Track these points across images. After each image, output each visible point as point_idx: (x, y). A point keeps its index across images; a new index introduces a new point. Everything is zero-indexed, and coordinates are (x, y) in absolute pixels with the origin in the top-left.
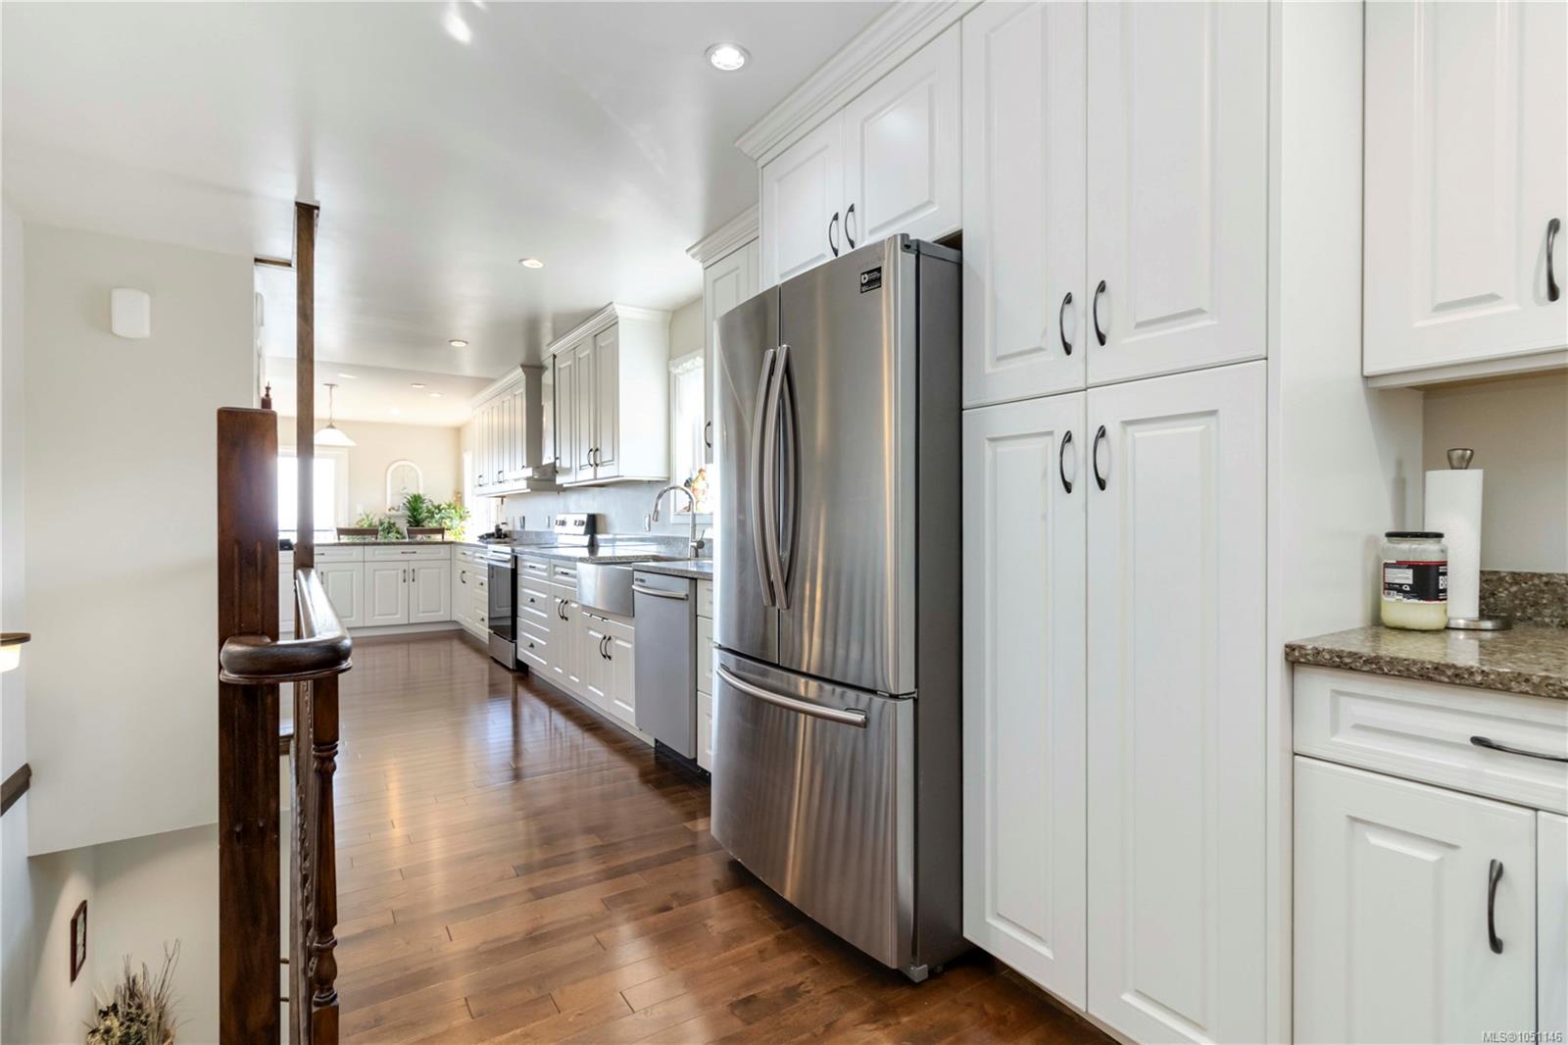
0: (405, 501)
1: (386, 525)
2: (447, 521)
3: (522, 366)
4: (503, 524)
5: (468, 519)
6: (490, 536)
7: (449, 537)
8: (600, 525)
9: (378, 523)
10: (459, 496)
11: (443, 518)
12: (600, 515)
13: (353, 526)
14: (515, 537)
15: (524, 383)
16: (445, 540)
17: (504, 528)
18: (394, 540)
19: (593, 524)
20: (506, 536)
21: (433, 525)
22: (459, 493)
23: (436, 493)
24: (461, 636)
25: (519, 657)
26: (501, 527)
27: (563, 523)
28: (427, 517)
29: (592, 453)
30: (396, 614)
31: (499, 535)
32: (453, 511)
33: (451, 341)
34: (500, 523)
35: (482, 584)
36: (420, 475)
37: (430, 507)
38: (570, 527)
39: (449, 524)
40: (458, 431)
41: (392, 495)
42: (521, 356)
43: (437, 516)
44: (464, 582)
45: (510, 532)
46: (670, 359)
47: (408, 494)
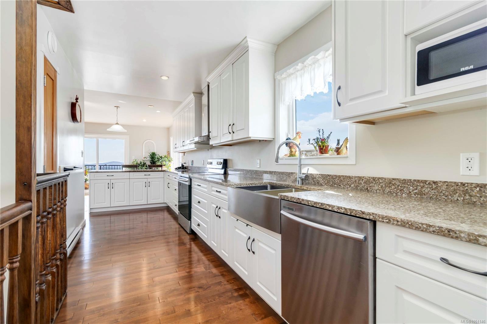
0: (149, 155)
1: (142, 164)
2: (164, 162)
3: (193, 93)
4: (184, 163)
5: (172, 162)
6: (179, 168)
7: (164, 168)
8: (229, 164)
9: (140, 163)
10: (169, 153)
11: (162, 161)
12: (229, 159)
13: (131, 164)
14: (189, 169)
15: (194, 101)
16: (163, 170)
17: (185, 165)
18: (145, 170)
19: (225, 164)
20: (186, 168)
21: (159, 164)
22: (169, 152)
23: (160, 152)
24: (168, 209)
25: (192, 228)
26: (184, 164)
27: (211, 163)
28: (157, 161)
29: (231, 127)
30: (142, 200)
31: (183, 168)
32: (166, 158)
33: (161, 76)
34: (183, 163)
35: (176, 190)
36: (155, 145)
37: (158, 157)
38: (215, 165)
39: (164, 163)
40: (168, 129)
41: (145, 153)
42: (193, 89)
43: (160, 160)
44: (169, 188)
45: (187, 166)
46: (275, 72)
47: (150, 152)
